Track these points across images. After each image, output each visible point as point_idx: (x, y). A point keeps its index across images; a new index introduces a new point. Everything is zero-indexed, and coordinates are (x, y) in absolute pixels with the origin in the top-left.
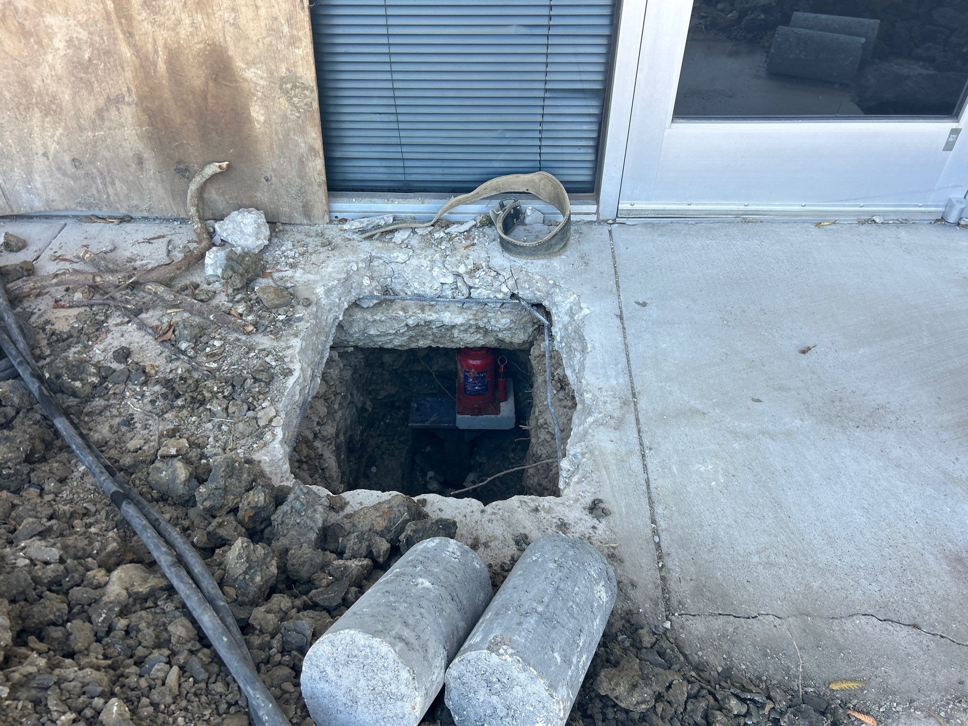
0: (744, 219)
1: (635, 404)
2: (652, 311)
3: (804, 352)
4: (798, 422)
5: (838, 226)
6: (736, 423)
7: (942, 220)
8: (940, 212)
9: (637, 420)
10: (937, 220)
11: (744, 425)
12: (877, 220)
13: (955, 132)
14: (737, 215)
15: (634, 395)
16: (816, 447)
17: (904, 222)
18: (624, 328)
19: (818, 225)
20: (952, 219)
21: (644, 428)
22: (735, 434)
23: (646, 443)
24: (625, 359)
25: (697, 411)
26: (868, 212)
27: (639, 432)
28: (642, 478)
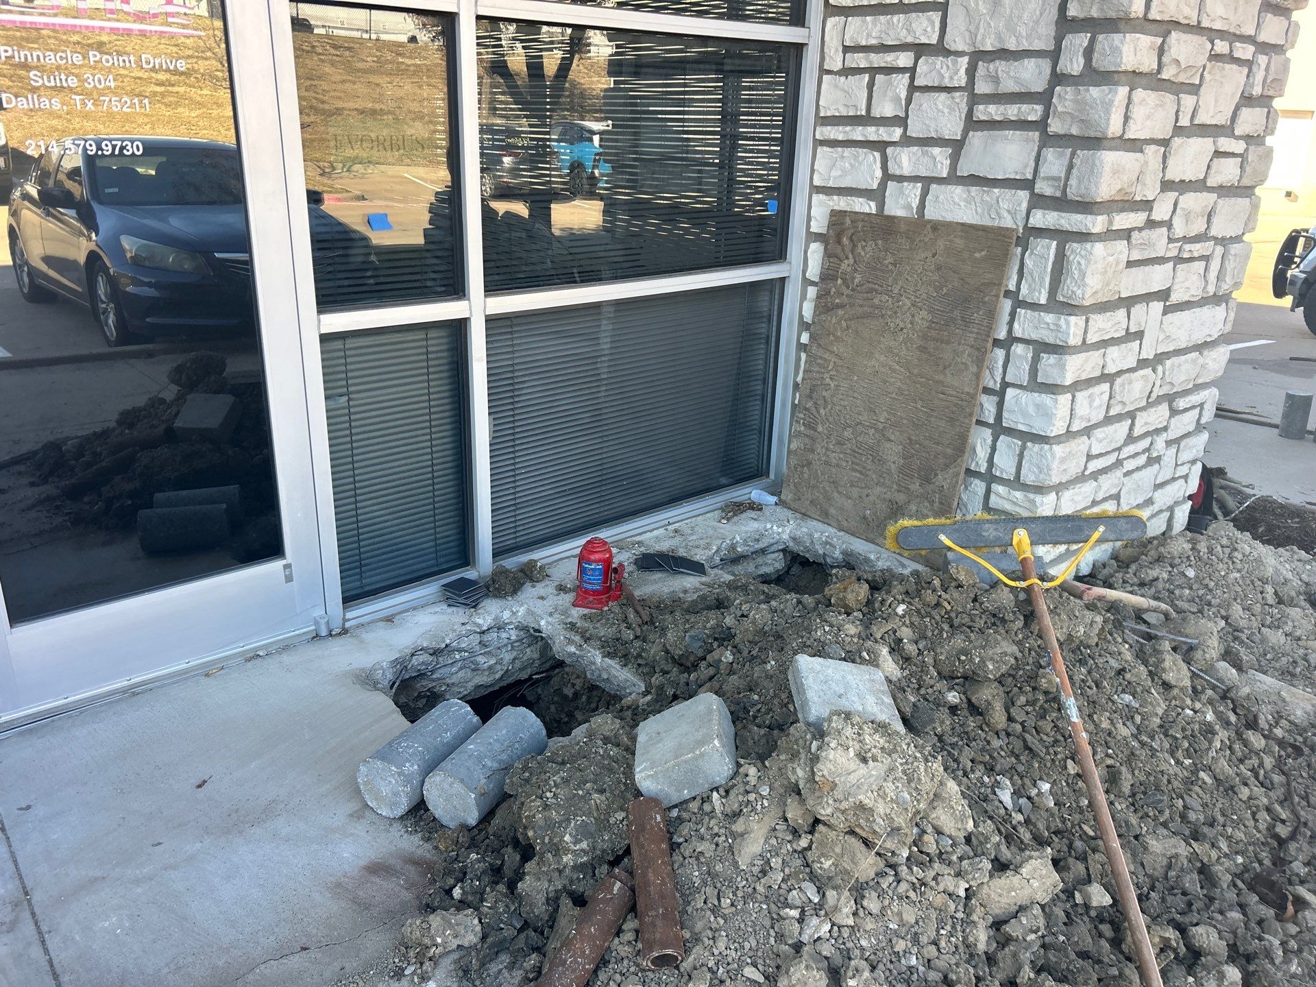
0: (132, 693)
1: (29, 901)
2: (39, 811)
3: (199, 786)
4: (198, 845)
5: (227, 670)
6: (138, 872)
7: (317, 637)
8: (312, 631)
9: (33, 914)
10: (314, 638)
11: (145, 871)
12: (261, 654)
13: (288, 566)
14: (124, 691)
15: (26, 894)
16: (216, 857)
17: (286, 647)
18: (8, 838)
19: (207, 675)
20: (324, 633)
21: (40, 917)
22: (137, 882)
23: (44, 928)
24: (12, 866)
25: (96, 879)
26: (251, 649)
27: (36, 923)
28: (43, 961)
